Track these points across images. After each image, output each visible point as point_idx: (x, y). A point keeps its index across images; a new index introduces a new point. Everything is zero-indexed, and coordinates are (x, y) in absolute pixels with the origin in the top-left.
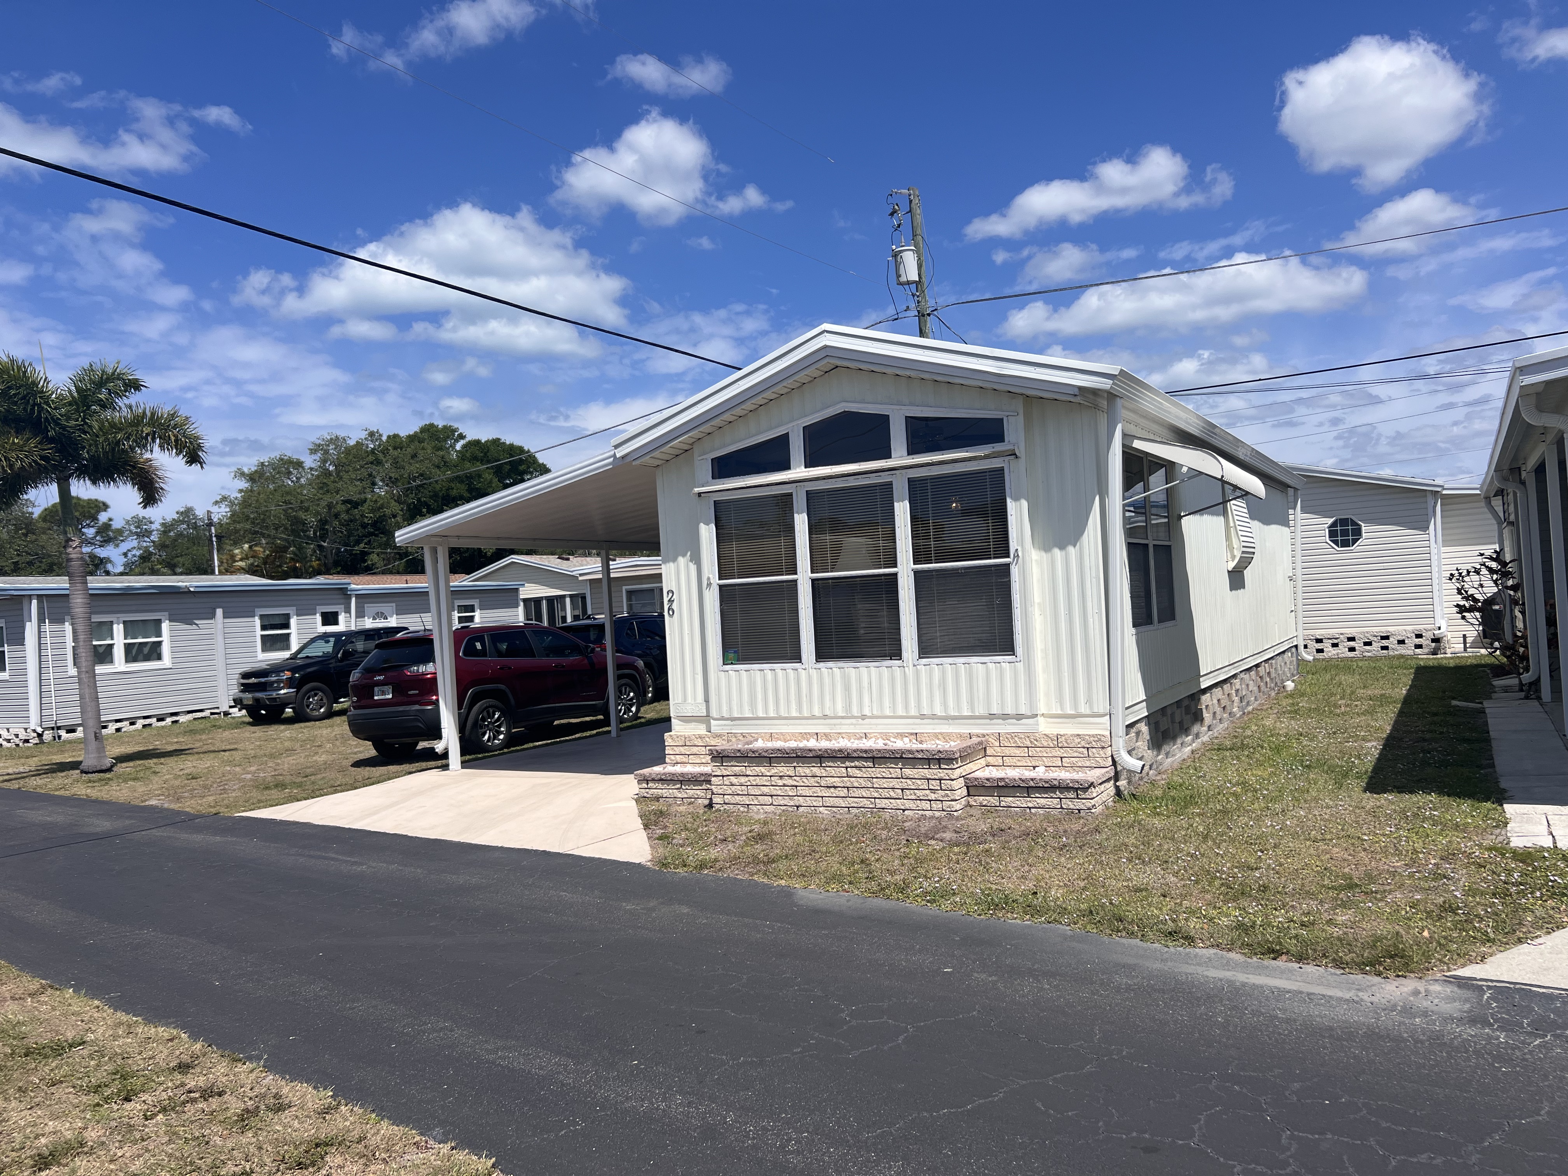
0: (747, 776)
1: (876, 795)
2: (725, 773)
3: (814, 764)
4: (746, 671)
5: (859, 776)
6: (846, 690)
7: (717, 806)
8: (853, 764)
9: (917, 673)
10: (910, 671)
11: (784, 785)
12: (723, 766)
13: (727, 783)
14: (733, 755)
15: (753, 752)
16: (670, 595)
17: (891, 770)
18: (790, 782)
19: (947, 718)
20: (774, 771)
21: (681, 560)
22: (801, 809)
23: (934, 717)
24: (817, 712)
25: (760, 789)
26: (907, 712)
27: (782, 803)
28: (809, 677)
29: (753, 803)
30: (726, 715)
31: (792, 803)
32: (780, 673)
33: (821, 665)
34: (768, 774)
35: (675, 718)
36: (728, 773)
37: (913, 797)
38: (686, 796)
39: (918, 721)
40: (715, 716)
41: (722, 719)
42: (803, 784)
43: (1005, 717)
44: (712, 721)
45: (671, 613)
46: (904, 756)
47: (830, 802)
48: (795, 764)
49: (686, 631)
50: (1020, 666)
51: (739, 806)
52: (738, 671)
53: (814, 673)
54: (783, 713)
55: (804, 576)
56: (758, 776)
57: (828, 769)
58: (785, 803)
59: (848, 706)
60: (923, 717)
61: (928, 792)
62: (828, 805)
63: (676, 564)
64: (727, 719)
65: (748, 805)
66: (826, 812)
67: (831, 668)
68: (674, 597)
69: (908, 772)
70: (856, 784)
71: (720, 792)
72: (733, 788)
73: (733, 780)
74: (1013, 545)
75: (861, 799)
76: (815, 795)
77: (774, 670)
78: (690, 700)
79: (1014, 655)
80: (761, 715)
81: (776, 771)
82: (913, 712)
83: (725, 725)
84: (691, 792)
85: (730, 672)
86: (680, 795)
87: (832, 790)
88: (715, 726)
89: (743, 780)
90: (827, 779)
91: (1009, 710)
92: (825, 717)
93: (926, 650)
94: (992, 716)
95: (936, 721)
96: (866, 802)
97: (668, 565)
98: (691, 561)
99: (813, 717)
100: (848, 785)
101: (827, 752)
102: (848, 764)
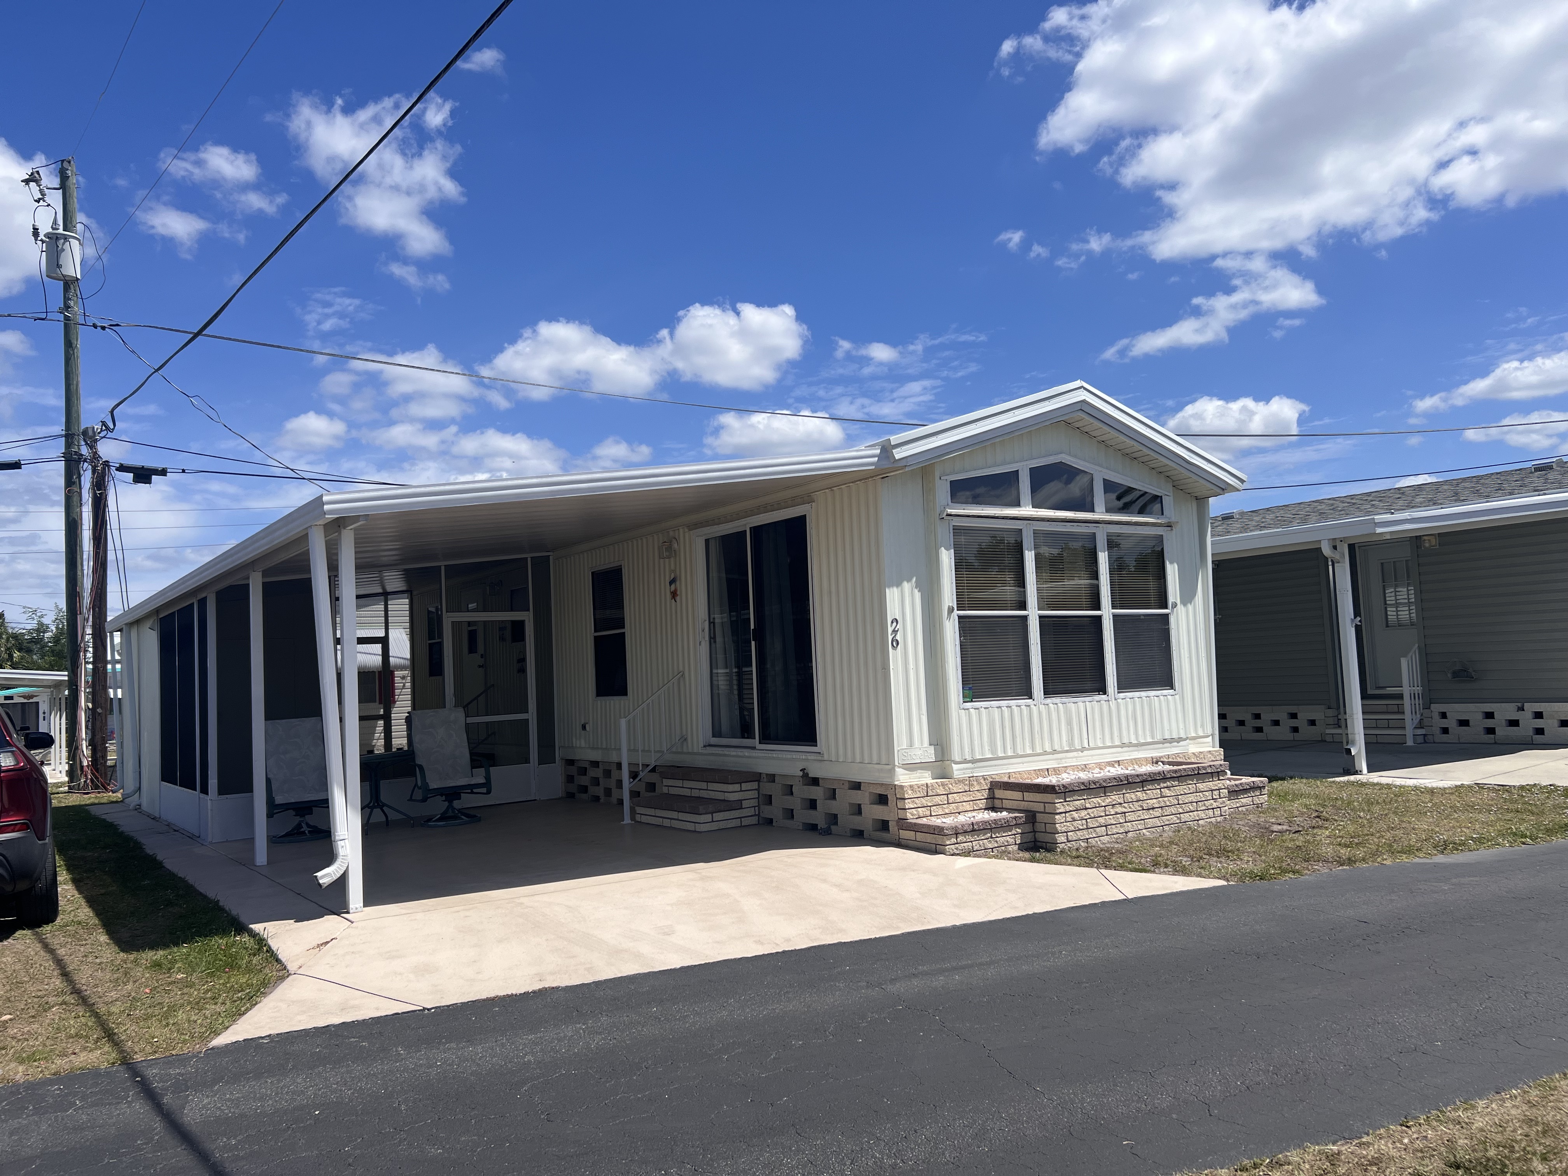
0: (1086, 809)
1: (1181, 810)
2: (1068, 809)
3: (1138, 789)
4: (985, 708)
5: (1169, 795)
6: (1068, 725)
7: (1061, 846)
8: (1165, 785)
9: (1118, 705)
10: (1113, 704)
11: (1117, 813)
12: (1066, 801)
13: (1069, 819)
14: (1077, 789)
15: (1094, 783)
16: (895, 624)
17: (1190, 786)
18: (1119, 809)
19: (1139, 745)
20: (1108, 800)
21: (906, 586)
22: (1130, 835)
23: (1130, 745)
24: (1048, 748)
25: (1097, 821)
26: (1112, 743)
27: (1115, 831)
28: (1040, 713)
29: (1091, 836)
30: (968, 758)
31: (1122, 830)
32: (1015, 709)
33: (1049, 701)
34: (1103, 804)
35: (899, 767)
36: (1071, 809)
37: (1204, 808)
38: (996, 845)
39: (1119, 749)
40: (957, 759)
41: (965, 761)
42: (1130, 810)
43: (1172, 741)
44: (953, 765)
45: (895, 644)
46: (1200, 772)
47: (1150, 823)
48: (1124, 791)
49: (911, 665)
50: (1177, 697)
51: (1080, 842)
52: (978, 709)
53: (1042, 707)
54: (1020, 752)
55: (1033, 613)
56: (1096, 807)
57: (1148, 792)
58: (1118, 831)
59: (1071, 742)
60: (1123, 745)
61: (1212, 801)
62: (1149, 826)
63: (900, 588)
64: (969, 762)
65: (1087, 839)
66: (1148, 834)
67: (1056, 704)
68: (898, 627)
69: (1201, 786)
70: (1168, 804)
71: (1064, 829)
72: (1075, 823)
73: (1075, 815)
74: (1171, 600)
75: (1172, 817)
76: (1139, 819)
77: (1010, 707)
78: (917, 744)
79: (1172, 689)
80: (1000, 755)
81: (1110, 800)
82: (1117, 743)
83: (967, 769)
84: (1001, 840)
85: (971, 710)
86: (990, 846)
87: (1151, 811)
88: (957, 770)
89: (1083, 813)
90: (1148, 801)
91: (1175, 736)
92: (1055, 752)
93: (1122, 686)
94: (1165, 741)
95: (1131, 749)
96: (1174, 819)
97: (891, 589)
98: (916, 587)
99: (1045, 753)
100: (1162, 804)
101: (1150, 776)
102: (1162, 785)
